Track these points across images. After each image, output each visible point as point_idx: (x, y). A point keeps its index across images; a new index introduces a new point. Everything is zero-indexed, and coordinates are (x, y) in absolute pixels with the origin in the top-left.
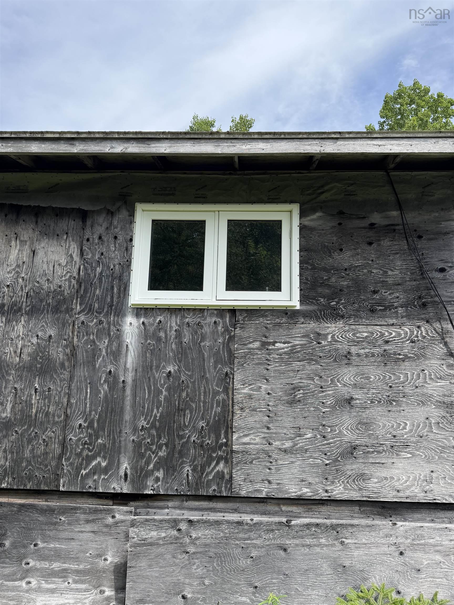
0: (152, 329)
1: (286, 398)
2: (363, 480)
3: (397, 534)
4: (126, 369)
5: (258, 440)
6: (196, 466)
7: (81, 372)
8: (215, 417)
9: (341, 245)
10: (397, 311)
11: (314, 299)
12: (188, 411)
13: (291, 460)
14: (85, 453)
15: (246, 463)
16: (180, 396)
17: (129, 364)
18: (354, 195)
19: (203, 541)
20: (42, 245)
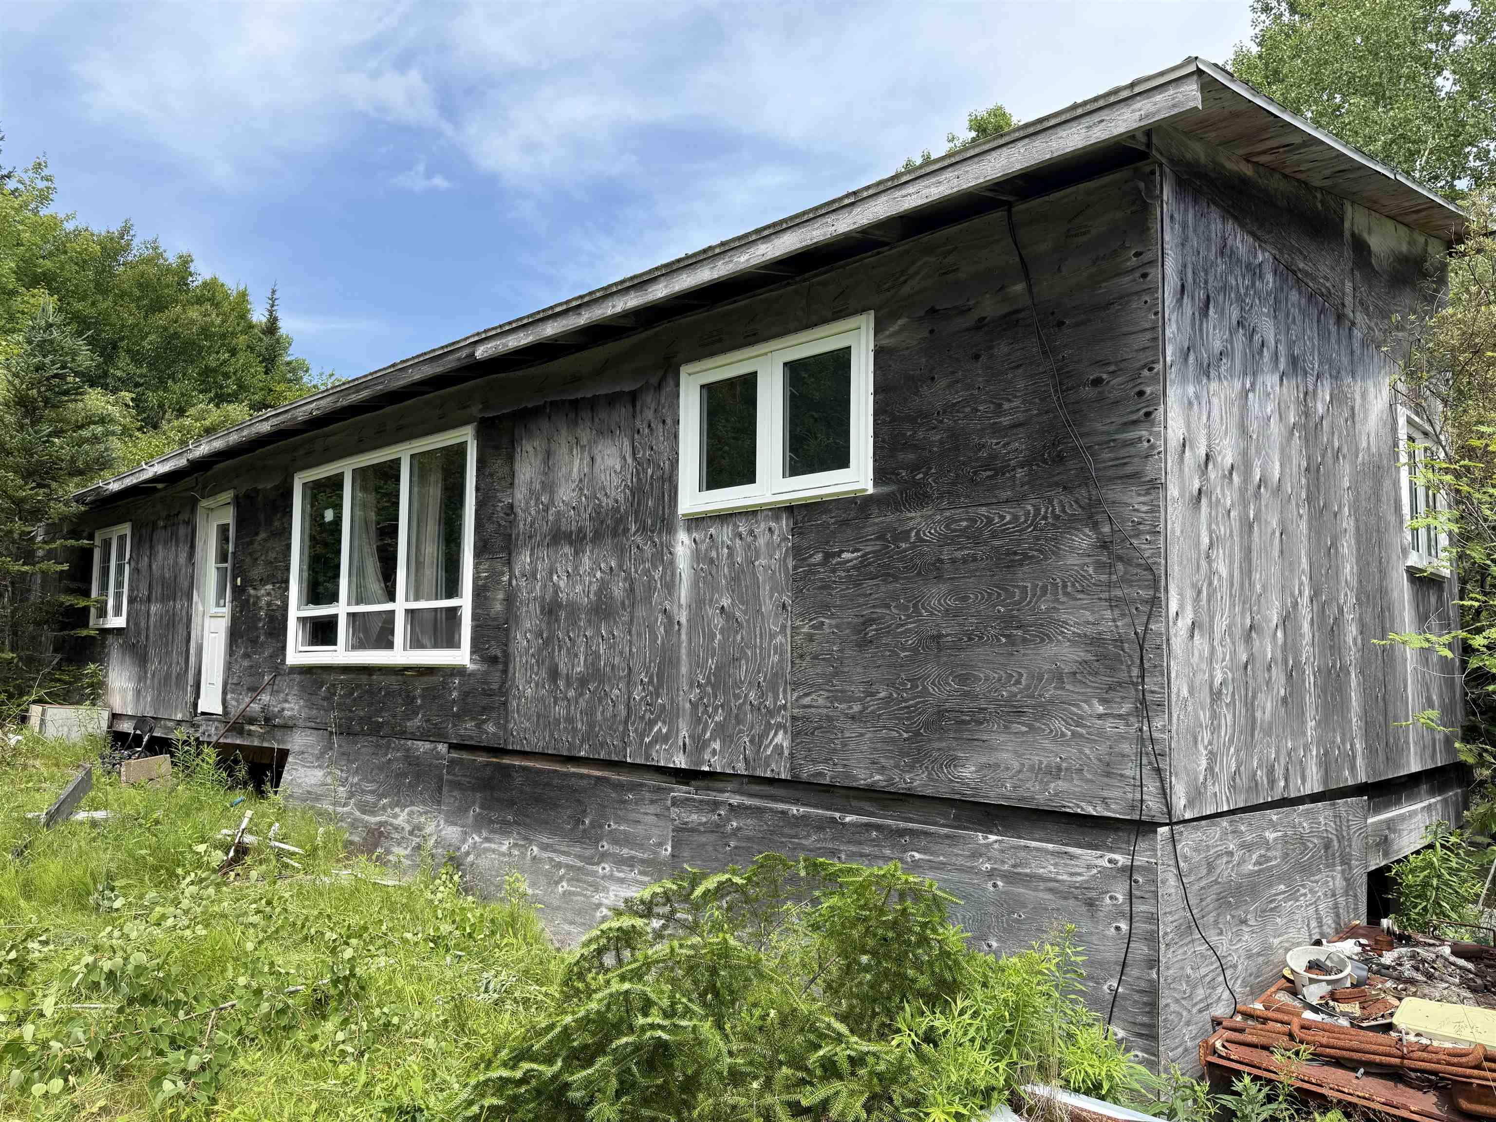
0: (703, 547)
1: (855, 638)
2: (955, 766)
3: (989, 854)
4: (680, 606)
5: (821, 701)
6: (753, 736)
7: (641, 612)
8: (772, 668)
9: (931, 370)
10: (1014, 476)
11: (893, 473)
12: (743, 662)
13: (860, 730)
14: (648, 715)
15: (806, 734)
16: (734, 641)
17: (683, 601)
18: (954, 270)
19: (746, 833)
20: (599, 448)
